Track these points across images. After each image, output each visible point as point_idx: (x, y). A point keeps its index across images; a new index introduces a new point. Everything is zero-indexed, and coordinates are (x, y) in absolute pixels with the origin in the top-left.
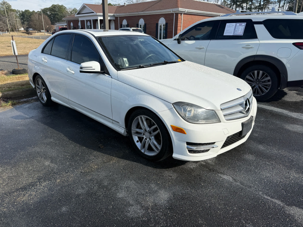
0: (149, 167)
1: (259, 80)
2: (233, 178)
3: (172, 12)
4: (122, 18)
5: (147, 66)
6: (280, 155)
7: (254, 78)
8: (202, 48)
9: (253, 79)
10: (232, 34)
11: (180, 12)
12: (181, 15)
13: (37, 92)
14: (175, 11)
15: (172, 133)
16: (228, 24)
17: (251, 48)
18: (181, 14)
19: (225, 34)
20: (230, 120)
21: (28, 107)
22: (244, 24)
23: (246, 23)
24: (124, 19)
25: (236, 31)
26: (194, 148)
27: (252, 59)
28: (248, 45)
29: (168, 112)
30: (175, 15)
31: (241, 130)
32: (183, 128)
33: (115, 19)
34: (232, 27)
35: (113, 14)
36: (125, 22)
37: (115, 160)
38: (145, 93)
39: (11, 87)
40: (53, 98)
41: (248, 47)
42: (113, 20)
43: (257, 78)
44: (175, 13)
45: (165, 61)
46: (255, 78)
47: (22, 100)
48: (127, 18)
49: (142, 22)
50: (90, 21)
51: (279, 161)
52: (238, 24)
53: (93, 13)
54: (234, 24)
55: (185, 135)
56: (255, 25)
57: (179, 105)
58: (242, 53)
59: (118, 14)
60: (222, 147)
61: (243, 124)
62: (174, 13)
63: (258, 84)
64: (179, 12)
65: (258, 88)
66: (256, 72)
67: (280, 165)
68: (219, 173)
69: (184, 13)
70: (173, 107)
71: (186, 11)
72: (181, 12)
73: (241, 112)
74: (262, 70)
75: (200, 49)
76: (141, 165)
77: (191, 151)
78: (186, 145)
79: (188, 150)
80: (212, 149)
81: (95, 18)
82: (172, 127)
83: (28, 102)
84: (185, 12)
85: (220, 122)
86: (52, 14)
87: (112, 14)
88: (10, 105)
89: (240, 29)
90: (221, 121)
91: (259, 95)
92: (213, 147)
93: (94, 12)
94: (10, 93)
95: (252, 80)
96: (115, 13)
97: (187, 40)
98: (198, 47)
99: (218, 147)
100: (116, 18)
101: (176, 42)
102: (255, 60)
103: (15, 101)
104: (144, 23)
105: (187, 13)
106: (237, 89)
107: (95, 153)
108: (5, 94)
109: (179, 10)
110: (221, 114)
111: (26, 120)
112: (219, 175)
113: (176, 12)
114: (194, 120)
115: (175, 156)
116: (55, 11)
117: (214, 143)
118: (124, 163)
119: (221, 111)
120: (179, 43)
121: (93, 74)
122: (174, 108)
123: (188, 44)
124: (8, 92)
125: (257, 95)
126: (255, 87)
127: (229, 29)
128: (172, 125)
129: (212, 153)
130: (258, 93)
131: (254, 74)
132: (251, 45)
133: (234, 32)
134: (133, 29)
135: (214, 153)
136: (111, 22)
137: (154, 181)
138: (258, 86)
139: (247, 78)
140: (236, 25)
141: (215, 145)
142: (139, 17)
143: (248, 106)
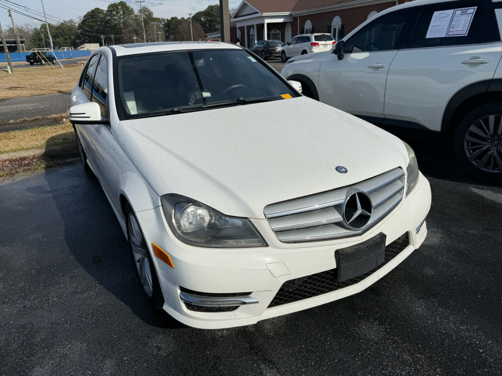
1: (498, 136)
4: (304, 19)
7: (487, 131)
8: (381, 68)
9: (486, 133)
15: (155, 260)
16: (436, 14)
17: (482, 63)
19: (429, 35)
20: (296, 242)
22: (472, 10)
23: (476, 7)
24: (307, 20)
25: (453, 28)
26: (195, 300)
27: (483, 89)
28: (476, 57)
29: (152, 213)
31: (332, 266)
32: (170, 255)
33: (292, 21)
34: (444, 19)
35: (289, 13)
36: (308, 25)
40: (88, 161)
41: (474, 62)
42: (290, 22)
43: (495, 132)
44: (399, 1)
45: (238, 100)
46: (489, 131)
47: (67, 161)
48: (310, 17)
49: (337, 22)
50: (253, 26)
52: (459, 12)
53: (257, 13)
54: (451, 12)
55: (172, 269)
56: (498, 11)
57: (171, 201)
59: (297, 12)
60: (271, 304)
61: (338, 253)
63: (496, 146)
65: (496, 154)
66: (492, 118)
68: (265, 359)
70: (160, 204)
73: (339, 224)
75: (378, 68)
77: (190, 306)
78: (179, 291)
79: (186, 304)
80: (242, 307)
81: (259, 22)
82: (154, 247)
83: (72, 163)
85: (267, 245)
86: (207, 20)
87: (287, 13)
88: (43, 168)
89: (462, 23)
90: (269, 244)
91: (499, 169)
92: (244, 303)
93: (258, 11)
94: (58, 148)
95: (483, 135)
96: (294, 10)
97: (356, 52)
98: (374, 65)
99: (257, 302)
100: (295, 19)
101: (336, 56)
103: (51, 163)
104: (340, 24)
106: (337, 168)
108: (50, 149)
110: (266, 229)
112: (263, 366)
115: (166, 308)
116: (212, 15)
117: (250, 293)
119: (267, 221)
120: (340, 58)
122: (161, 208)
123: (355, 60)
124: (54, 147)
125: (493, 169)
126: (490, 153)
127: (439, 25)
128: (154, 244)
129: (245, 315)
130: (496, 166)
131: (487, 122)
132: (480, 56)
133: (448, 31)
134: (315, 36)
135: (250, 316)
136: (287, 25)
137: (120, 353)
138: (497, 150)
139: (471, 132)
140: (454, 14)
141: (251, 297)
142: (333, 14)
143: (359, 211)
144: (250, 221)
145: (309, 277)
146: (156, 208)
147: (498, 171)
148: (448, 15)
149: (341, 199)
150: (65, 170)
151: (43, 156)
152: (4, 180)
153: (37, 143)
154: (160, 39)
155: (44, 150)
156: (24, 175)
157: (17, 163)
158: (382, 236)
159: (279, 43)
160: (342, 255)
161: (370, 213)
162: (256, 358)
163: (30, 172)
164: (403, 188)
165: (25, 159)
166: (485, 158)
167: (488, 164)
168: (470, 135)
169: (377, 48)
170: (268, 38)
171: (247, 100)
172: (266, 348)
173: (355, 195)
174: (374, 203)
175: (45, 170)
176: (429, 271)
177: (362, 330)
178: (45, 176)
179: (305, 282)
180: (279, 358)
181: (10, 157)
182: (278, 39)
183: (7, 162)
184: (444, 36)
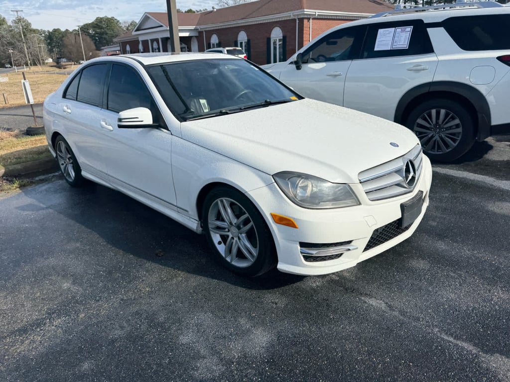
0: (239, 289)
1: (439, 125)
2: (387, 303)
3: (292, 17)
4: (210, 33)
5: (233, 112)
6: (476, 259)
7: (431, 122)
9: (430, 124)
10: (388, 48)
11: (306, 16)
12: (308, 21)
13: (60, 164)
14: (298, 15)
15: (274, 227)
16: (381, 31)
17: (423, 70)
18: (309, 19)
19: (377, 48)
20: (378, 200)
21: (46, 190)
22: (409, 29)
23: (412, 27)
24: (213, 34)
25: (396, 42)
26: (314, 252)
27: (426, 90)
28: (418, 65)
29: (266, 190)
30: (297, 21)
31: (400, 216)
32: (292, 217)
34: (388, 35)
35: (194, 27)
36: (214, 39)
37: (181, 276)
38: (226, 159)
39: (20, 158)
40: (84, 173)
41: (417, 69)
42: (196, 37)
43: (437, 123)
44: (298, 19)
45: (266, 101)
46: (432, 122)
47: (37, 179)
48: (218, 32)
50: (157, 40)
51: (473, 270)
52: (399, 30)
53: (162, 26)
54: (392, 30)
55: (296, 229)
56: (429, 30)
57: (284, 178)
58: (409, 80)
59: (202, 27)
60: (365, 248)
61: (403, 207)
62: (296, 18)
63: (438, 133)
64: (304, 17)
65: (439, 139)
66: (434, 112)
67: (474, 278)
68: (362, 294)
69: (314, 17)
70: (274, 181)
71: (317, 14)
72: (309, 17)
73: (398, 185)
74: (443, 108)
75: (336, 76)
76: (226, 283)
77: (308, 258)
78: (299, 248)
79: (304, 256)
80: (346, 254)
81: (164, 35)
82: (273, 216)
83: (47, 180)
84: (315, 15)
85: (360, 204)
86: (96, 33)
87: (193, 27)
88: (17, 187)
89: (403, 39)
90: (362, 203)
91: (442, 151)
92: (349, 250)
94: (19, 167)
95: (428, 125)
96: (197, 25)
97: (311, 62)
98: (332, 73)
99: (357, 248)
100: (200, 33)
101: (294, 66)
102: (430, 90)
103: (25, 181)
104: (246, 38)
105: (319, 17)
106: (391, 144)
107: (148, 265)
109: (305, 13)
110: (360, 190)
111: (40, 212)
112: (363, 298)
113: (299, 17)
114: (312, 202)
115: (282, 266)
116: (101, 27)
117: (351, 242)
118: (195, 281)
119: (360, 185)
120: (298, 68)
121: (141, 129)
122: (275, 184)
123: (313, 69)
124: (14, 166)
125: (438, 151)
126: (434, 139)
127: (384, 40)
128: (273, 213)
129: (349, 260)
130: (439, 148)
131: (430, 116)
132: (422, 65)
133: (392, 44)
134: (227, 51)
135: (352, 260)
136: (192, 39)
137: (246, 313)
138: (439, 136)
139: (418, 124)
140: (395, 32)
141: (352, 245)
142: (239, 29)
143: (412, 174)
144: (349, 186)
145: (386, 226)
146: (269, 185)
147: (441, 153)
148: (391, 32)
149: (401, 164)
150: (44, 187)
158: (422, 193)
160: (406, 206)
161: (415, 174)
162: (354, 295)
164: (422, 158)
166: (431, 143)
167: (433, 148)
168: (417, 127)
171: (272, 101)
173: (408, 161)
174: (416, 166)
178: (26, 195)
184: (389, 49)
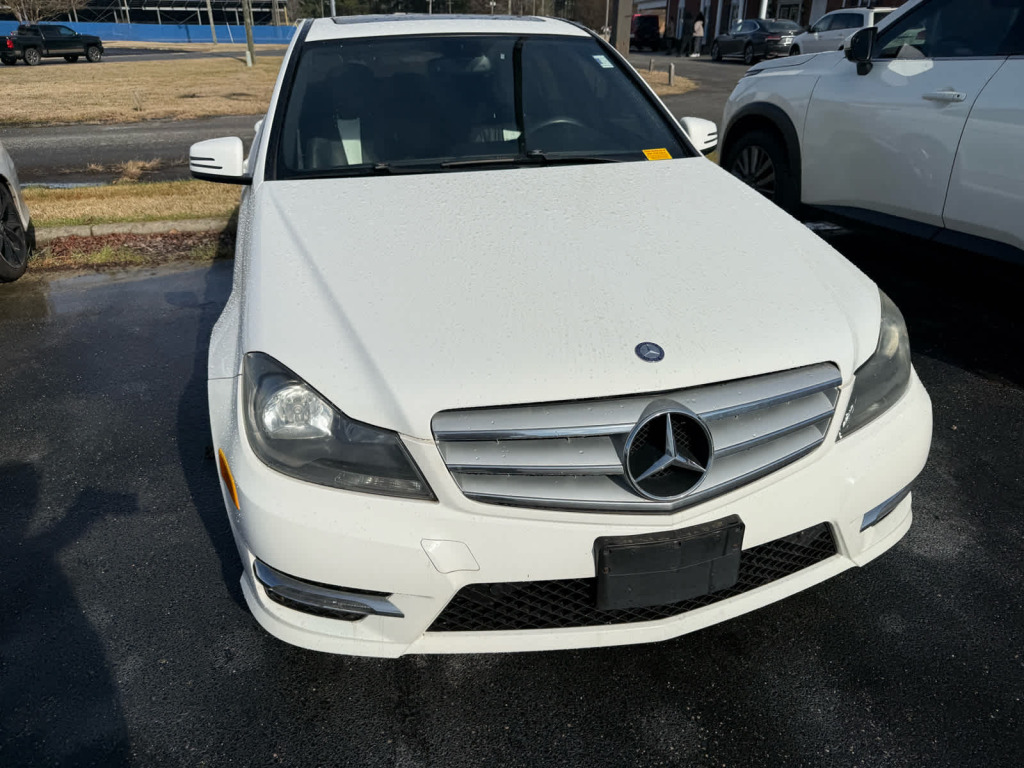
8: (953, 100)
31: (585, 572)
55: (238, 510)
61: (605, 549)
70: (241, 372)
75: (945, 101)
82: (221, 458)
85: (435, 499)
90: (439, 498)
92: (375, 612)
98: (940, 92)
99: (401, 615)
117: (389, 594)
119: (434, 444)
120: (863, 70)
122: (240, 378)
129: (376, 637)
135: (385, 640)
141: (389, 602)
143: (670, 459)
144: (399, 439)
145: (529, 586)
146: (235, 377)
149: (627, 421)
151: (222, 233)
152: (139, 271)
153: (221, 207)
154: (542, 9)
155: (225, 223)
156: (175, 267)
157: (175, 241)
158: (733, 527)
159: (792, 28)
160: (610, 552)
161: (705, 466)
162: (397, 727)
163: (187, 262)
164: (831, 415)
165: (190, 235)
169: (966, 51)
170: (771, 13)
171: (549, 155)
172: (429, 712)
173: (664, 417)
174: (720, 442)
175: (214, 262)
176: (893, 624)
177: (654, 725)
178: (209, 273)
179: (519, 593)
180: (443, 740)
181: (166, 229)
182: (793, 18)
183: (159, 239)
